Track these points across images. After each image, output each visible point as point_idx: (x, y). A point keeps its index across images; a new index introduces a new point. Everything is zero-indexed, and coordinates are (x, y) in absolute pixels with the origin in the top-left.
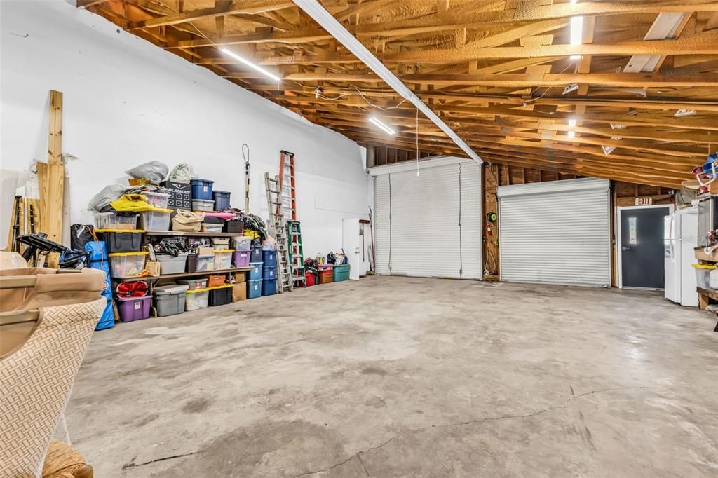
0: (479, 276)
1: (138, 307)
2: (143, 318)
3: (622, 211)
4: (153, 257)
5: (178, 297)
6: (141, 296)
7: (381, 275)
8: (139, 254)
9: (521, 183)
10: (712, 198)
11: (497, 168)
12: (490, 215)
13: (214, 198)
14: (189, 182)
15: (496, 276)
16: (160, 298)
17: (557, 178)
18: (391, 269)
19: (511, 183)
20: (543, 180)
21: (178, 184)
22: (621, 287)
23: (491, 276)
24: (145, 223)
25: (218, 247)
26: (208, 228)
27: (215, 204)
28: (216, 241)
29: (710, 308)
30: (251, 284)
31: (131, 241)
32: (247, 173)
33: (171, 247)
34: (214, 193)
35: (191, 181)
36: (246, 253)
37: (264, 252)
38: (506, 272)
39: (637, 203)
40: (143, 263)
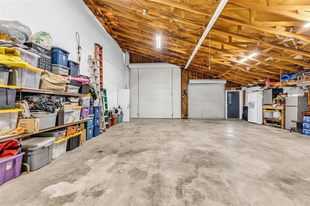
0: (180, 117)
1: (9, 167)
2: (14, 177)
3: (228, 92)
4: (27, 114)
5: (49, 149)
6: (13, 155)
7: (133, 118)
8: (12, 111)
9: (196, 79)
10: (272, 88)
11: (187, 71)
12: (185, 91)
13: (68, 66)
14: (50, 49)
15: (186, 117)
16: (33, 153)
17: (208, 78)
18: (138, 115)
19: (192, 79)
20: (204, 78)
21: (42, 48)
22: (227, 119)
23: (185, 117)
24: (18, 80)
25: (73, 104)
26: (70, 89)
27: (69, 71)
28: (72, 99)
29: (268, 124)
30: (88, 130)
31: (5, 98)
32: (79, 53)
33: (48, 104)
34: (69, 62)
35: (53, 49)
36: (87, 109)
37: (94, 107)
38: (190, 115)
39: (232, 89)
40: (15, 121)
